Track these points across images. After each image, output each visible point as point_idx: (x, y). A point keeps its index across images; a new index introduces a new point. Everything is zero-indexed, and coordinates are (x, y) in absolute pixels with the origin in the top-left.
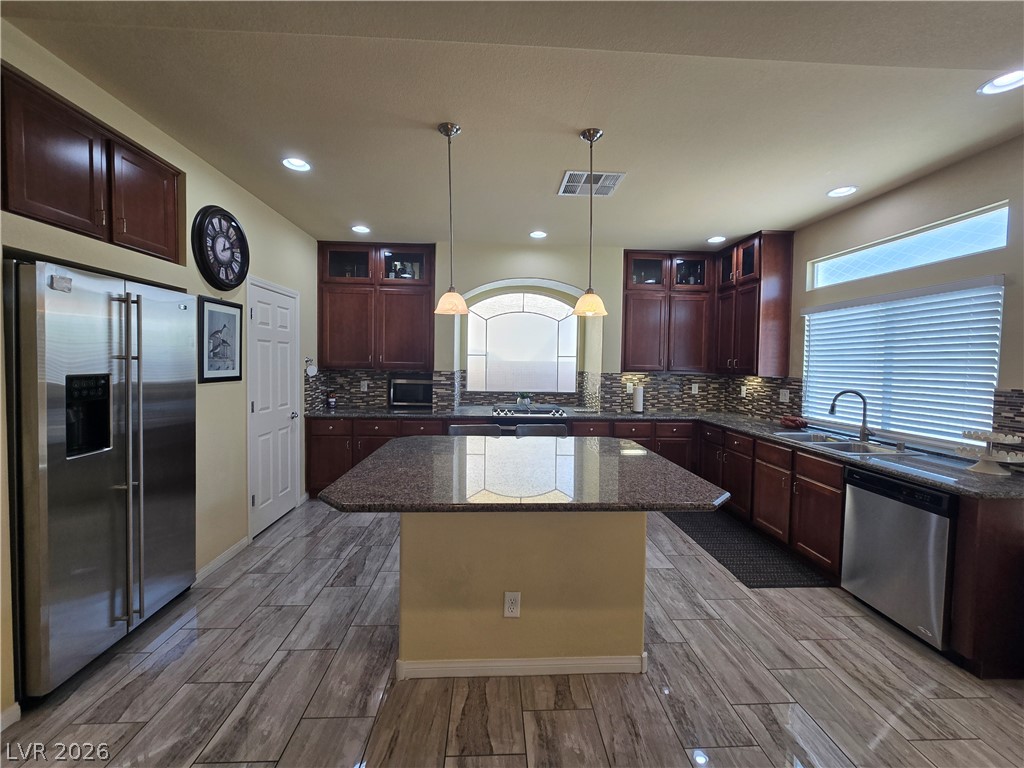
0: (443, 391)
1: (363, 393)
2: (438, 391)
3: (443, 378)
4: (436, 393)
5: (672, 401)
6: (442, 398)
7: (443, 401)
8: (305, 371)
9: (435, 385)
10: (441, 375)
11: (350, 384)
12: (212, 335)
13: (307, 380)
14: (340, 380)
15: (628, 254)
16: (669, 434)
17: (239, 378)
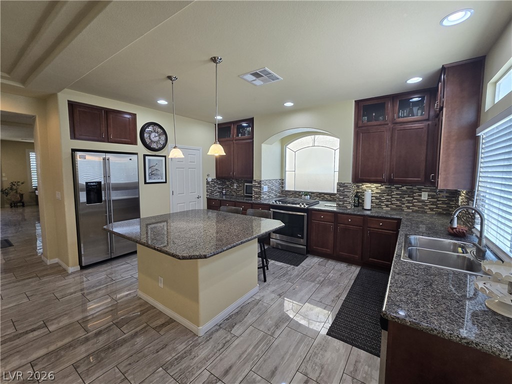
0: (257, 190)
1: (235, 189)
2: (255, 189)
3: (257, 183)
4: (254, 191)
5: (404, 204)
6: (256, 193)
7: (257, 194)
8: (207, 179)
9: (254, 186)
10: (256, 182)
11: (231, 185)
12: (150, 168)
13: (208, 183)
14: (228, 183)
15: (358, 103)
16: (378, 227)
17: (166, 182)
